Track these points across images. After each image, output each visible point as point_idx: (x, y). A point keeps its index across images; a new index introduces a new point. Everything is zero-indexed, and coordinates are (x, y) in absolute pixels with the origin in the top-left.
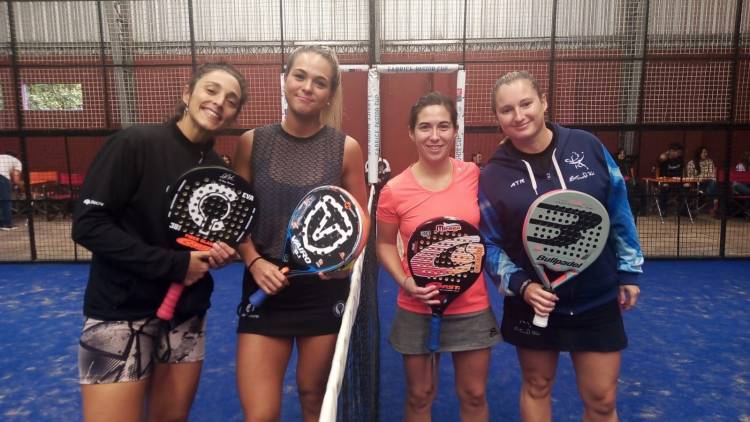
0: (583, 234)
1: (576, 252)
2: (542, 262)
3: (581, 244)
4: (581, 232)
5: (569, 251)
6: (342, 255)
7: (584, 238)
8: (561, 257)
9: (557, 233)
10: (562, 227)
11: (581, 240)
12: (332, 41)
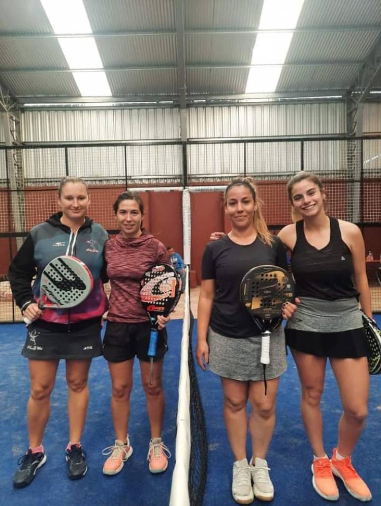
0: (72, 290)
1: (64, 296)
2: (45, 289)
3: (69, 294)
4: (72, 288)
5: (61, 293)
7: (72, 292)
8: (55, 293)
9: (60, 279)
10: (64, 278)
11: (69, 292)
12: (156, 175)
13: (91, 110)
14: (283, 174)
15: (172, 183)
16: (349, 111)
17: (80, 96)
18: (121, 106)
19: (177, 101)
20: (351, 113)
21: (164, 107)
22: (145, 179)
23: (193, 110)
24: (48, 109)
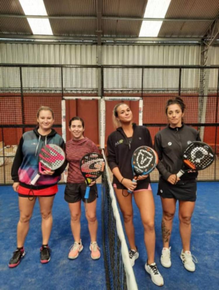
6: (152, 165)
12: (81, 88)
13: (39, 44)
14: (160, 89)
15: (91, 93)
16: (202, 51)
17: (32, 34)
18: (59, 42)
19: (95, 40)
20: (204, 52)
21: (87, 44)
22: (74, 90)
23: (105, 46)
24: (11, 42)
